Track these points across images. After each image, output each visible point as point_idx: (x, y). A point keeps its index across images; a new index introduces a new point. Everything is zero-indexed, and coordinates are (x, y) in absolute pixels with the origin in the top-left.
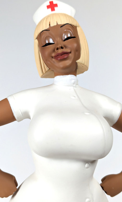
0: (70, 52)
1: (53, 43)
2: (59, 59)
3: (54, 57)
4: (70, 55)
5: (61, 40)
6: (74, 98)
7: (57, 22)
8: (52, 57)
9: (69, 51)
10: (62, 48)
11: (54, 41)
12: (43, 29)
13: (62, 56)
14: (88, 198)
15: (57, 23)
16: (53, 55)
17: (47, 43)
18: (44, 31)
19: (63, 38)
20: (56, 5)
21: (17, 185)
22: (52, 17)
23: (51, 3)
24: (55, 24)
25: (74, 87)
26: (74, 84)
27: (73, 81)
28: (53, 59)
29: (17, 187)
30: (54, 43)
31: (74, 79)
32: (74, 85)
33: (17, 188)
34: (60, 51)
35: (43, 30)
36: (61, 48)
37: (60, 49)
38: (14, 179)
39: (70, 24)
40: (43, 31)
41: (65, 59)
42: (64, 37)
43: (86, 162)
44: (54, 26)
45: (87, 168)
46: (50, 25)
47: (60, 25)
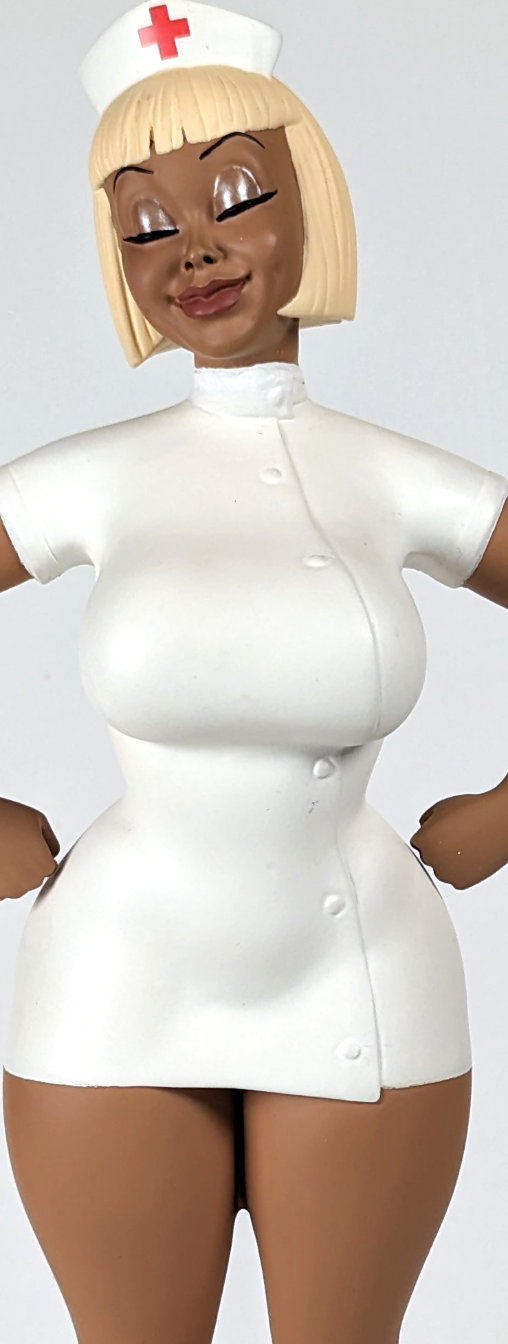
0: (248, 278)
1: (171, 228)
2: (199, 313)
3: (179, 298)
4: (246, 289)
5: (204, 216)
6: (272, 480)
7: (183, 132)
8: (170, 300)
9: (242, 273)
10: (208, 260)
11: (172, 222)
12: (124, 158)
13: (212, 298)
14: (335, 892)
15: (185, 139)
16: (174, 288)
17: (148, 234)
18: (128, 172)
19: (214, 204)
20: (182, 28)
21: (54, 848)
22: (160, 102)
23: (159, 13)
24: (178, 143)
25: (280, 418)
26: (280, 403)
27: (275, 393)
28: (174, 308)
29: (58, 859)
30: (176, 232)
31: (278, 384)
32: (283, 411)
33: (55, 862)
34: (202, 276)
35: (126, 164)
36: (204, 263)
37: (200, 267)
38: (41, 825)
39: (246, 135)
40: (123, 170)
41: (223, 313)
42: (221, 203)
43: (315, 754)
44: (173, 151)
45: (321, 778)
46: (152, 142)
47: (199, 144)
